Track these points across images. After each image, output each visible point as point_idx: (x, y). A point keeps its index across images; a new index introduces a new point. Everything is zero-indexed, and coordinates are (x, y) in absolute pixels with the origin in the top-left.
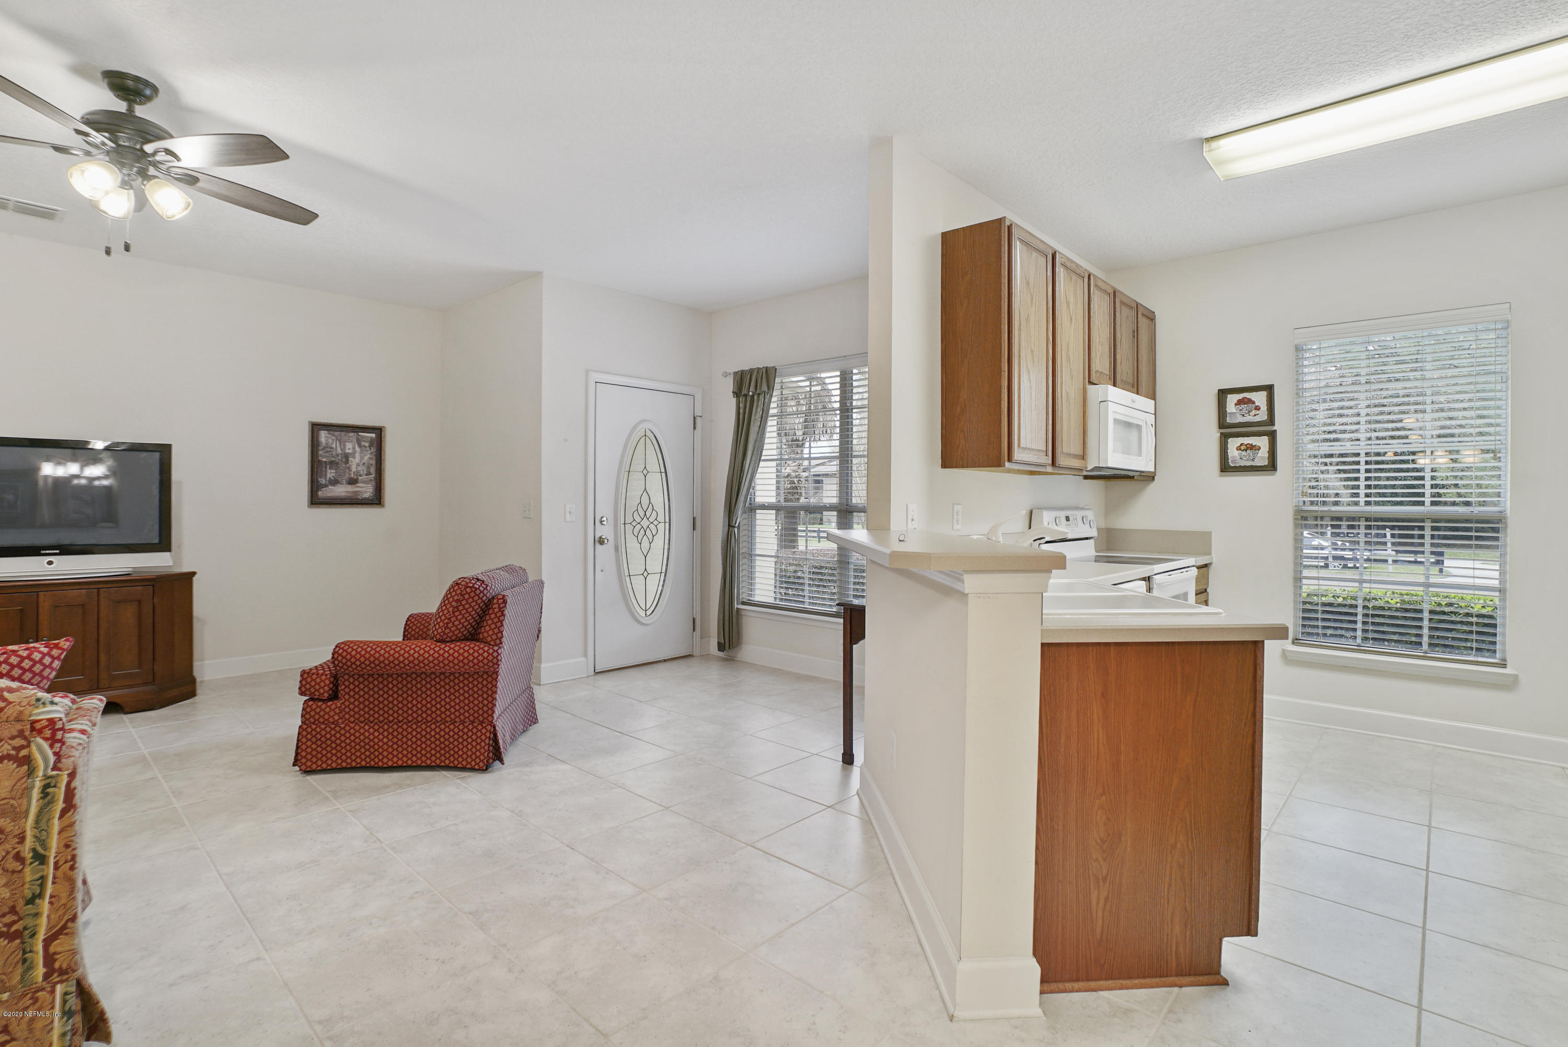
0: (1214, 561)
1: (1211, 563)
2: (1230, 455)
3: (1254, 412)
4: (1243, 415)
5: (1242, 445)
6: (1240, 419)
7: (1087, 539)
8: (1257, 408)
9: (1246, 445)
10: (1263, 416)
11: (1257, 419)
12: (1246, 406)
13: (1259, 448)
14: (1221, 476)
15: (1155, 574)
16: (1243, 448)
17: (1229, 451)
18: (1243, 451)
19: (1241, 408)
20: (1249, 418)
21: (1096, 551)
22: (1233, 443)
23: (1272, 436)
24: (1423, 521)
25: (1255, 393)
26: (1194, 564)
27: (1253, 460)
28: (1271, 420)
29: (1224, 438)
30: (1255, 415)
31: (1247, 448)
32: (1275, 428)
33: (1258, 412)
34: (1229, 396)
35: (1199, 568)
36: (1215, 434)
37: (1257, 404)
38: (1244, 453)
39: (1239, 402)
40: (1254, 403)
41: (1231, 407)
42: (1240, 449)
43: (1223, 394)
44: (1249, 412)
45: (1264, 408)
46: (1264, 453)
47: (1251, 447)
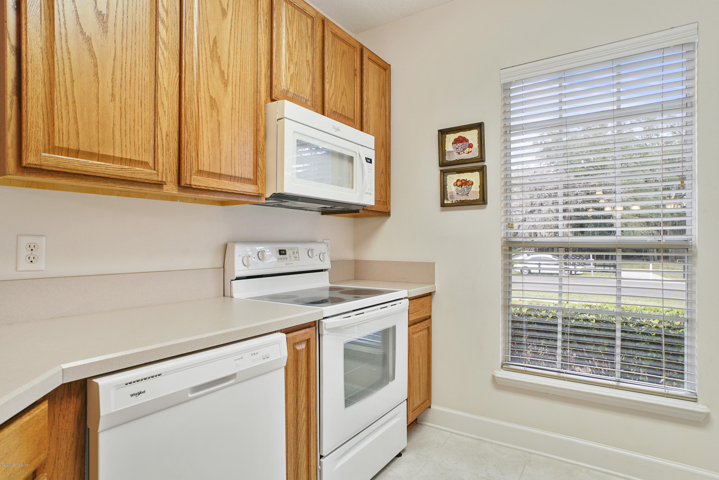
0: (437, 290)
1: (434, 292)
2: (449, 191)
3: (467, 150)
4: (459, 153)
5: (458, 180)
6: (456, 157)
7: (322, 271)
8: (471, 146)
9: (461, 181)
10: (475, 153)
11: (470, 156)
12: (461, 144)
13: (472, 183)
14: (442, 211)
15: (324, 318)
16: (459, 183)
17: (447, 187)
18: (459, 186)
19: (457, 147)
20: (464, 156)
21: (330, 283)
22: (452, 179)
23: (482, 170)
24: (614, 250)
25: (468, 131)
26: (407, 296)
27: (467, 195)
28: (481, 158)
29: (444, 174)
30: (468, 153)
31: (462, 183)
32: (485, 164)
33: (471, 149)
34: (448, 136)
35: (411, 299)
36: (436, 171)
37: (470, 142)
38: (460, 189)
39: (456, 141)
40: (467, 141)
41: (449, 147)
42: (457, 185)
43: (443, 133)
44: (464, 149)
45: (476, 145)
46: (476, 188)
47: (466, 183)
